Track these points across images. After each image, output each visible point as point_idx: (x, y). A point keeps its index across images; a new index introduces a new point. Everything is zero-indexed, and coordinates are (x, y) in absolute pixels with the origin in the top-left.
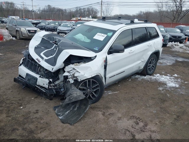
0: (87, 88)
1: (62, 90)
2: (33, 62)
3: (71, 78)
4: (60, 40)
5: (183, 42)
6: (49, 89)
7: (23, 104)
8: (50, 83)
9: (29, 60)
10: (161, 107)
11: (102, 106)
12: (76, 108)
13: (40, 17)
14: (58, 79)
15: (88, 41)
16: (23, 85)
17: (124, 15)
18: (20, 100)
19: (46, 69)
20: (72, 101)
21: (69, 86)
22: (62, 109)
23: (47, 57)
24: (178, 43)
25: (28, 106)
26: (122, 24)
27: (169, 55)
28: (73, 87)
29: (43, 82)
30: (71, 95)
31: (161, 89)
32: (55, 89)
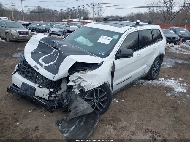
0: (94, 98)
1: (65, 101)
2: (30, 69)
3: (77, 88)
4: (61, 45)
5: (177, 43)
6: (49, 100)
7: (19, 119)
8: (50, 93)
9: (25, 67)
10: (175, 116)
11: (110, 118)
12: (83, 122)
13: (30, 18)
14: (61, 89)
15: (91, 44)
16: (18, 95)
17: (115, 17)
18: (15, 114)
19: (46, 78)
20: (78, 115)
21: (73, 97)
22: (66, 124)
23: (47, 63)
24: (173, 44)
25: (26, 121)
26: (127, 26)
27: (167, 57)
28: (79, 99)
29: (42, 92)
30: (77, 108)
31: (169, 95)
32: (57, 100)
